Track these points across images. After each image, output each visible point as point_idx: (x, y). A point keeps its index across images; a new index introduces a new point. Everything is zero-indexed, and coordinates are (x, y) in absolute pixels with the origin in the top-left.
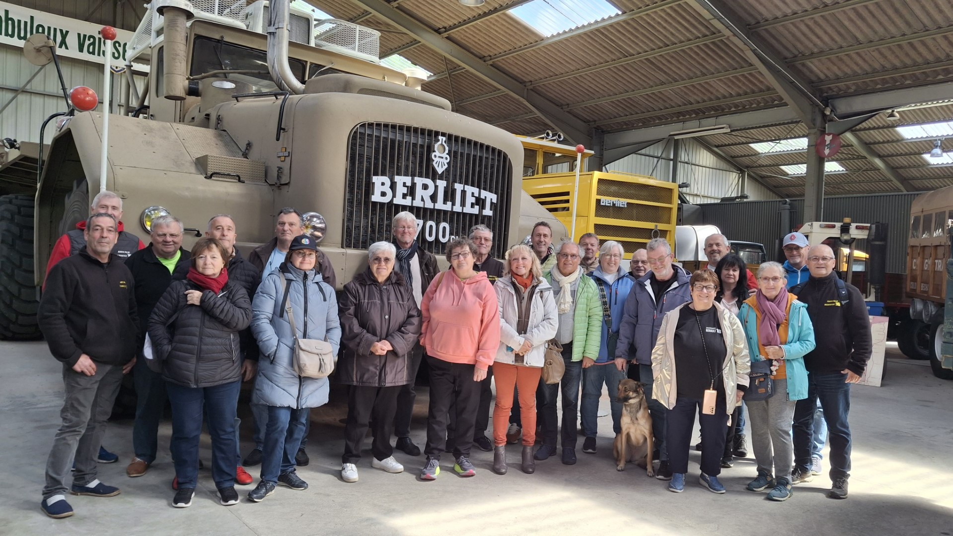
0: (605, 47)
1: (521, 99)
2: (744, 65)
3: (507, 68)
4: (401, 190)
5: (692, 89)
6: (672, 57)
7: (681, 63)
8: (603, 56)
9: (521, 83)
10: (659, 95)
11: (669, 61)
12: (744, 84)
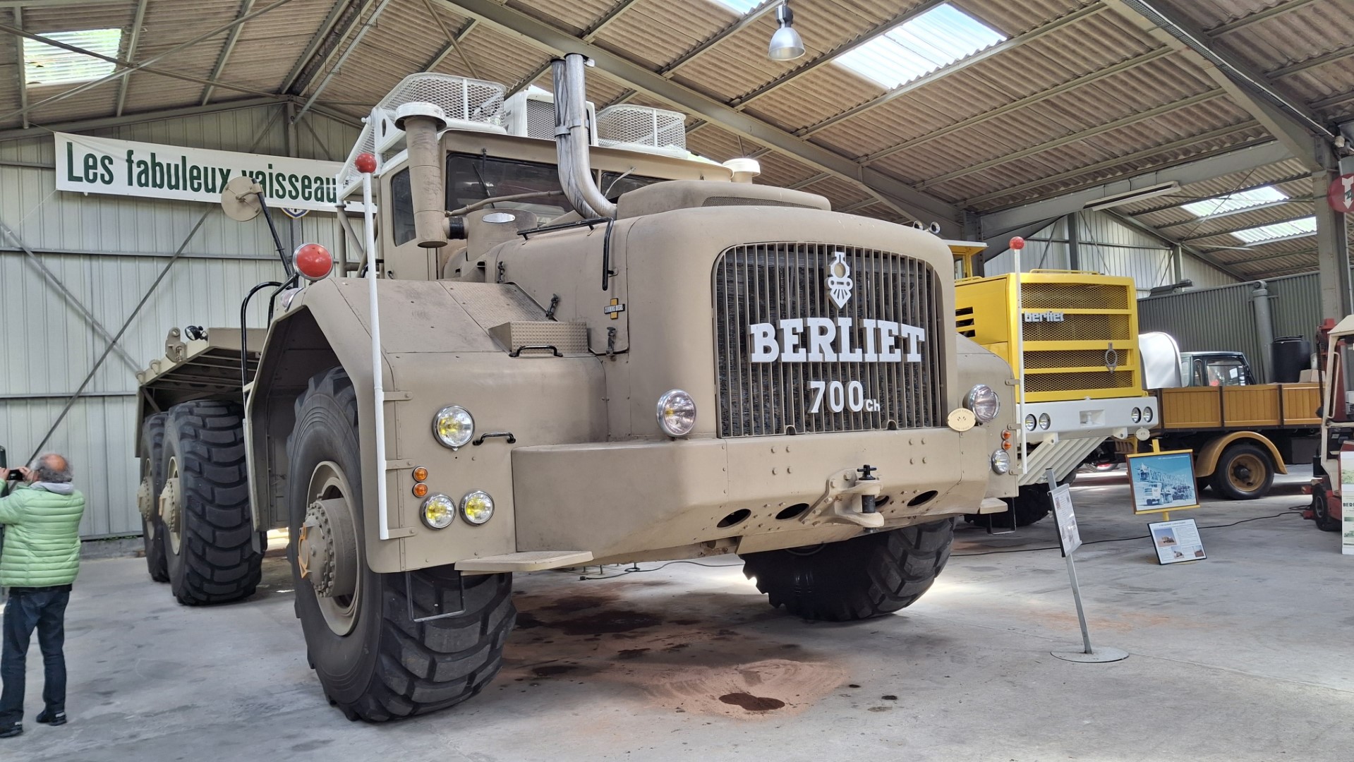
0: (980, 92)
1: (855, 182)
2: (1198, 89)
3: (831, 142)
5: (1116, 135)
6: (1086, 93)
7: (1099, 100)
8: (977, 104)
9: (852, 159)
10: (1064, 150)
11: (1080, 100)
12: (1199, 118)
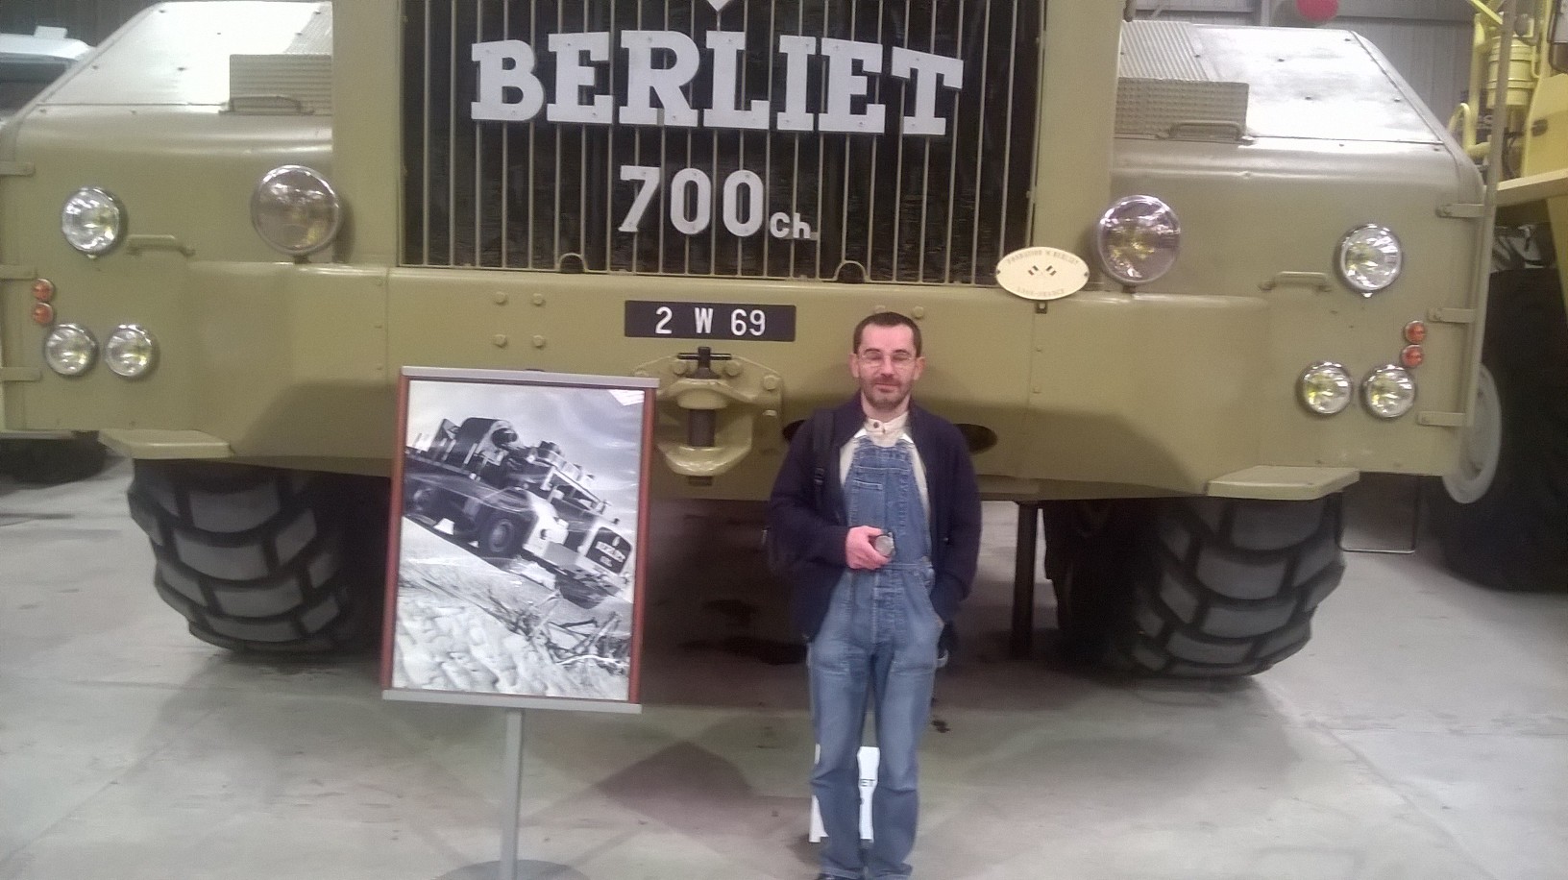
4: (572, 76)
